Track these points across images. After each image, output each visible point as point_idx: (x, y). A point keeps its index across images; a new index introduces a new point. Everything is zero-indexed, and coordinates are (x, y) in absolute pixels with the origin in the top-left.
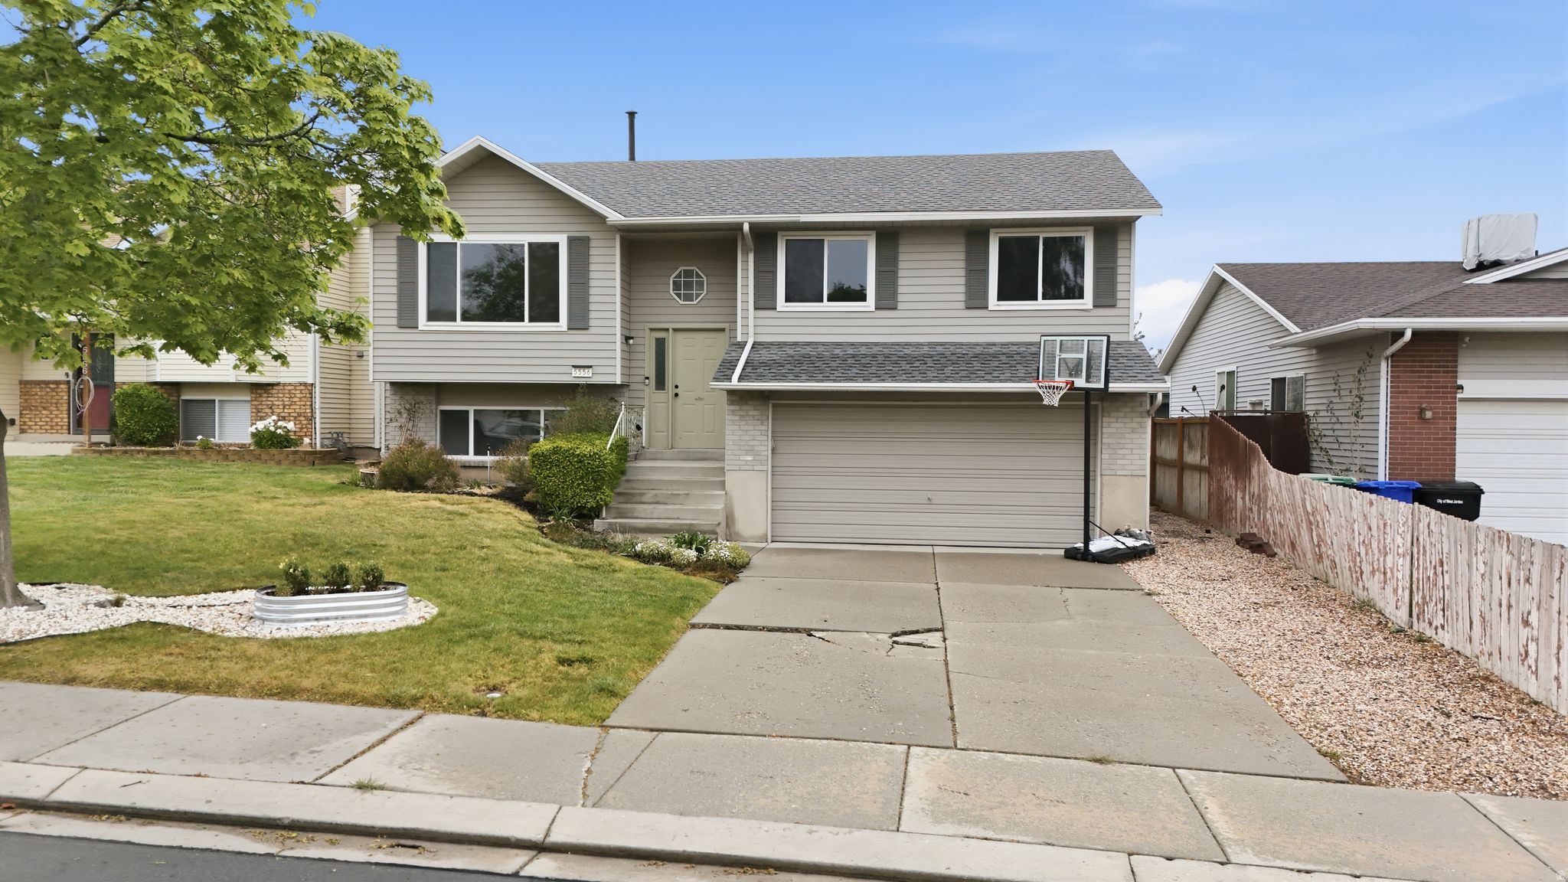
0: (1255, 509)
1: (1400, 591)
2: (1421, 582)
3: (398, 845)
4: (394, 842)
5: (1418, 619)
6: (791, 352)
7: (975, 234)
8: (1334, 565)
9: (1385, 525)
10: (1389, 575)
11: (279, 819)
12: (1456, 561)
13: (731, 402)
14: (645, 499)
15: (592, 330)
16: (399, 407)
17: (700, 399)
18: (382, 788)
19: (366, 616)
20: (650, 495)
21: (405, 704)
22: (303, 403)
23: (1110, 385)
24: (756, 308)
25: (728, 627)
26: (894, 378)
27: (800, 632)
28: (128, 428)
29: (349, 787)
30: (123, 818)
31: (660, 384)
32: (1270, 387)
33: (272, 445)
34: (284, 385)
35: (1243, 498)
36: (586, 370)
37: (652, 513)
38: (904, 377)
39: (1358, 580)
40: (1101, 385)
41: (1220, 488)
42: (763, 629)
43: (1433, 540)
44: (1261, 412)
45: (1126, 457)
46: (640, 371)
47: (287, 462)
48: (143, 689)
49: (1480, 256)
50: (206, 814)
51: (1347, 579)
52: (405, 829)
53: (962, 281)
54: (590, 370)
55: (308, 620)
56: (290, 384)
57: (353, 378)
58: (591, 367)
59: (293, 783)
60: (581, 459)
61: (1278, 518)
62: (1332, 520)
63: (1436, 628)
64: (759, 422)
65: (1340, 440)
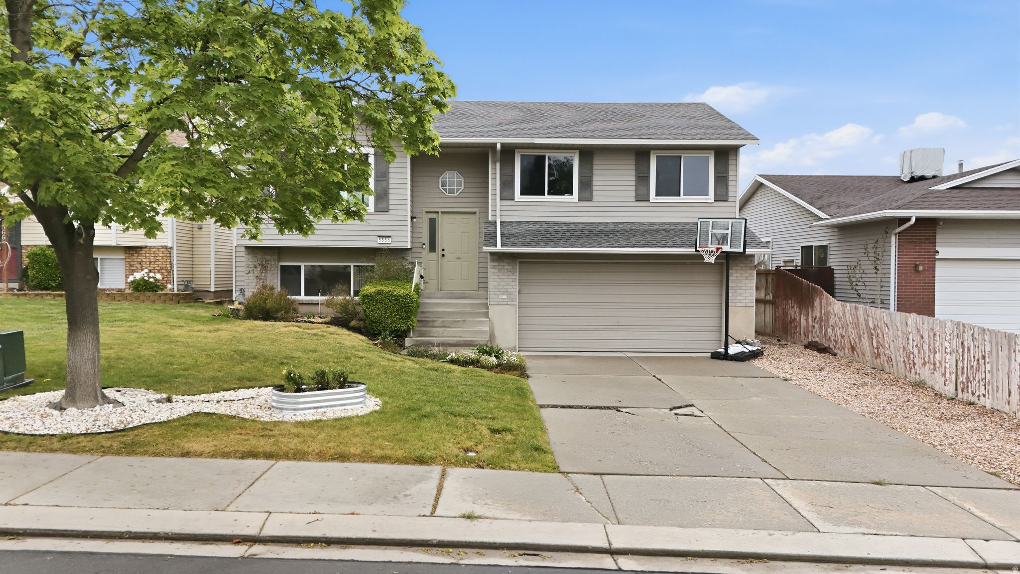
0: (817, 326)
1: (948, 375)
2: (965, 369)
3: (525, 554)
4: (521, 552)
5: (963, 391)
6: (526, 227)
7: (641, 154)
8: (890, 359)
9: (935, 335)
10: (938, 364)
11: (430, 540)
12: (998, 356)
13: (493, 260)
14: (436, 324)
15: (391, 212)
16: (255, 263)
17: (459, 258)
18: (479, 517)
19: (344, 405)
20: (439, 322)
21: (427, 462)
22: (164, 260)
23: (747, 250)
24: (501, 199)
25: (563, 407)
26: (600, 245)
27: (610, 409)
28: (37, 278)
29: (458, 517)
30: (324, 545)
31: (433, 247)
32: (800, 251)
33: (147, 289)
34: (151, 247)
35: (807, 320)
36: (387, 239)
37: (443, 333)
38: (607, 244)
39: (911, 368)
40: (741, 250)
41: (785, 313)
42: (586, 407)
43: (976, 344)
44: (793, 266)
45: (743, 295)
46: (420, 240)
47: (159, 301)
48: (242, 458)
49: (912, 173)
50: (378, 539)
51: (901, 368)
52: (517, 544)
53: (633, 183)
54: (390, 239)
55: (310, 408)
56: (154, 247)
57: (194, 243)
58: (390, 237)
59: (420, 516)
60: (397, 298)
61: (839, 332)
62: (890, 333)
63: (979, 396)
64: (511, 273)
65: (866, 284)
